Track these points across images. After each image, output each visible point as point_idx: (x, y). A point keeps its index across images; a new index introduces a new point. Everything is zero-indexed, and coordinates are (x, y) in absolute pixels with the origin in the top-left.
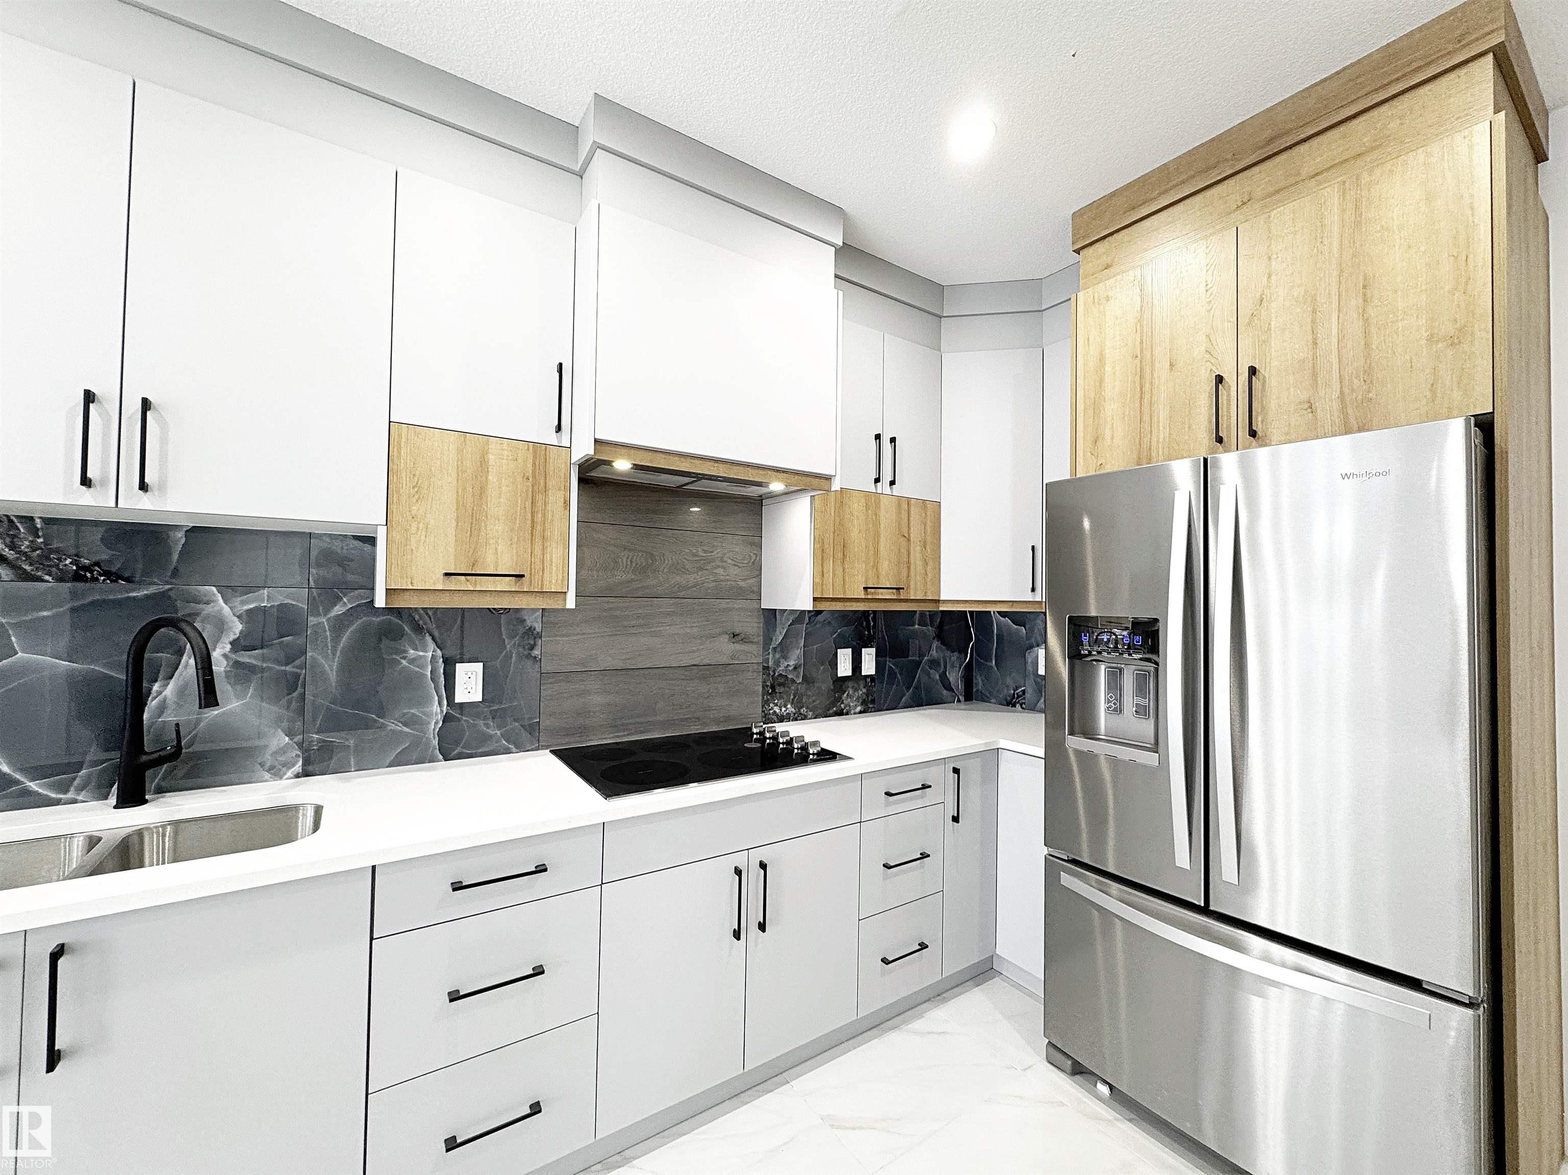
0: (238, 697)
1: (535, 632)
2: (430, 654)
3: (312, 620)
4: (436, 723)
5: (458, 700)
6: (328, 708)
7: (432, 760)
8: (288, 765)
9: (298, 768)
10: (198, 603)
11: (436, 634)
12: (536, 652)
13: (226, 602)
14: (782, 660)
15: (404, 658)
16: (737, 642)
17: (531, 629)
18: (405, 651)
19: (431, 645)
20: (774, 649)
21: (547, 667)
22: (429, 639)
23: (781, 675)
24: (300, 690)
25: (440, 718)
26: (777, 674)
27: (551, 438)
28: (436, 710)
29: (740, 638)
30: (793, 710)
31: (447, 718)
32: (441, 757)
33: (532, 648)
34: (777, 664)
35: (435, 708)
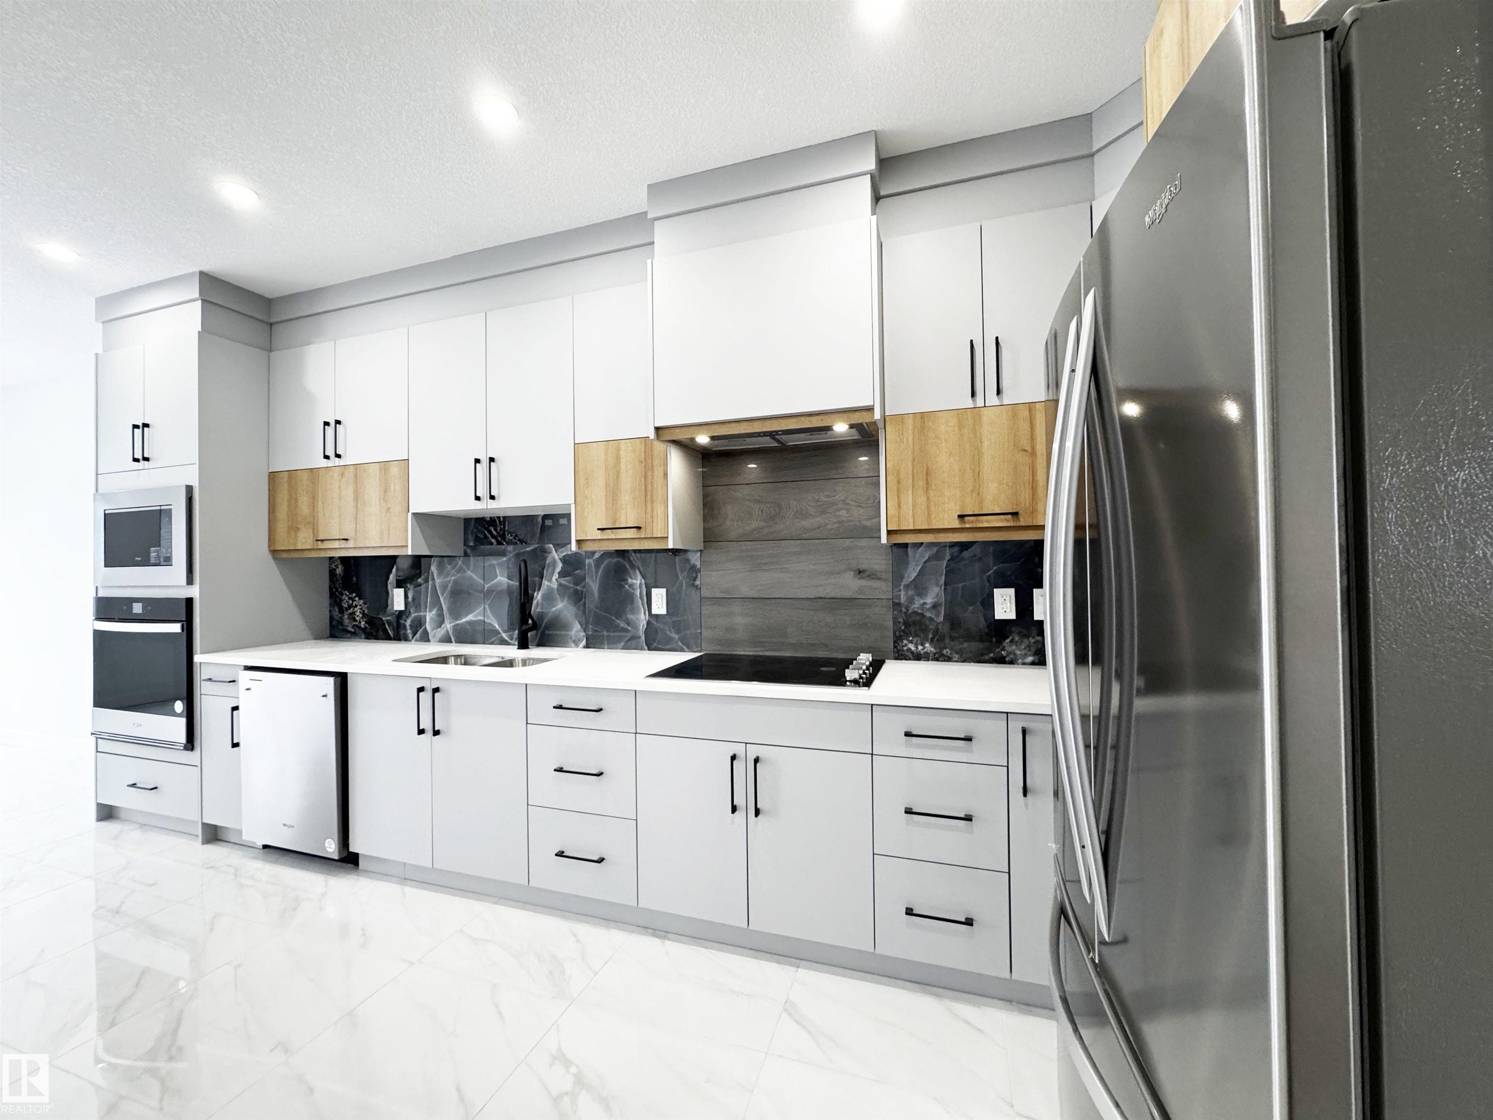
0: (562, 601)
1: (696, 568)
2: (638, 582)
3: (587, 561)
4: (643, 626)
5: (654, 612)
6: (595, 611)
7: (642, 649)
8: (580, 641)
9: (584, 643)
10: (547, 553)
11: (642, 569)
12: (698, 582)
13: (556, 552)
14: (916, 598)
15: (627, 584)
16: (863, 578)
17: (693, 567)
18: (627, 580)
19: (639, 577)
20: (907, 587)
21: (705, 593)
22: (638, 572)
23: (915, 613)
24: (583, 599)
25: (645, 622)
26: (910, 611)
29: (866, 574)
30: (932, 649)
31: (648, 623)
32: (646, 648)
33: (695, 579)
34: (911, 600)
35: (642, 616)
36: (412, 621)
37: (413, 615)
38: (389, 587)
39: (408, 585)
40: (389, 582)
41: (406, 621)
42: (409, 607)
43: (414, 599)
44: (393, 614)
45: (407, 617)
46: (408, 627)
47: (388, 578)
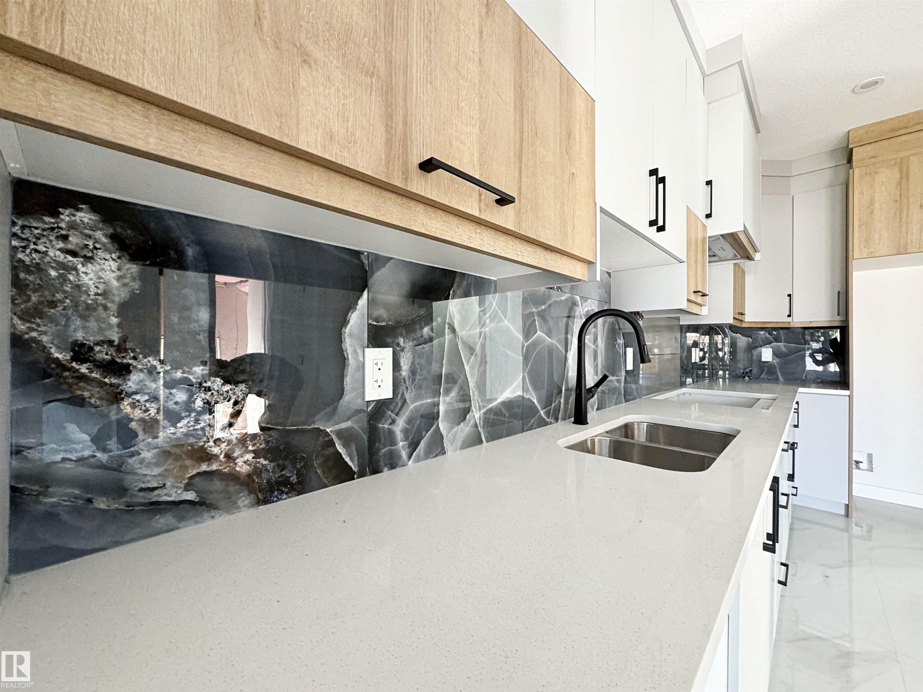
2: (622, 342)
4: (623, 381)
5: (628, 369)
7: (622, 403)
13: (581, 306)
15: (617, 344)
18: (617, 340)
19: (622, 337)
22: (621, 333)
25: (624, 378)
27: (706, 220)
28: (623, 373)
32: (624, 401)
36: (409, 421)
37: (411, 407)
38: (349, 344)
39: (401, 341)
40: (347, 330)
41: (393, 422)
42: (402, 388)
43: (413, 372)
44: (358, 412)
45: (397, 415)
46: (399, 435)
47: (345, 322)
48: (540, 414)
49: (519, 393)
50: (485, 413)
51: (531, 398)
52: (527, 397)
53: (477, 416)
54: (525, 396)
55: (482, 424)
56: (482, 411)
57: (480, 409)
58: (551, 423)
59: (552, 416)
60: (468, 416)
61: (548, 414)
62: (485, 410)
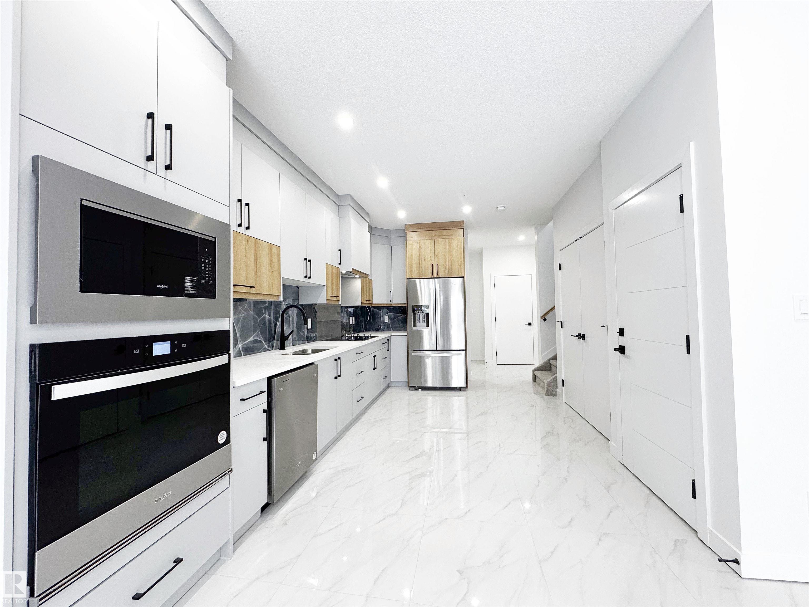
4: (306, 334)
7: (305, 343)
9: (291, 344)
10: (281, 303)
13: (284, 303)
17: (315, 311)
21: (318, 320)
27: (338, 266)
28: (306, 330)
33: (316, 315)
48: (265, 347)
49: (256, 338)
50: (243, 345)
51: (261, 340)
52: (260, 340)
53: (240, 346)
54: (259, 339)
55: (242, 349)
56: (242, 344)
57: (241, 344)
58: (270, 350)
59: (271, 347)
60: (237, 346)
61: (269, 347)
62: (243, 344)
